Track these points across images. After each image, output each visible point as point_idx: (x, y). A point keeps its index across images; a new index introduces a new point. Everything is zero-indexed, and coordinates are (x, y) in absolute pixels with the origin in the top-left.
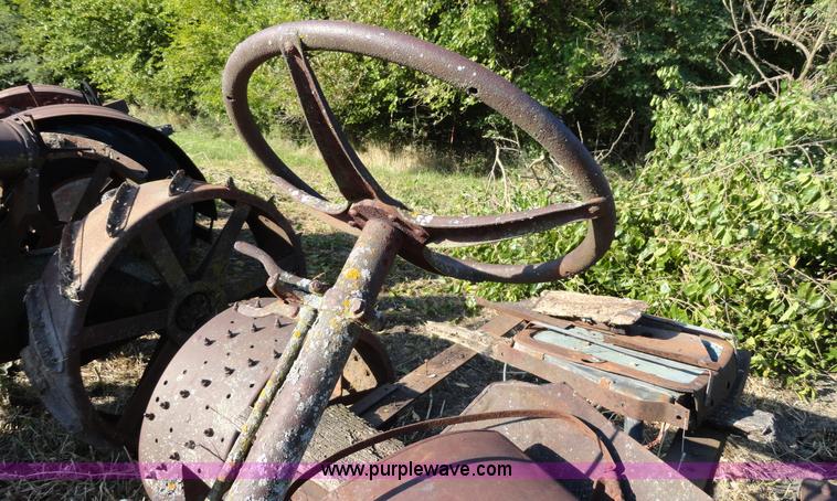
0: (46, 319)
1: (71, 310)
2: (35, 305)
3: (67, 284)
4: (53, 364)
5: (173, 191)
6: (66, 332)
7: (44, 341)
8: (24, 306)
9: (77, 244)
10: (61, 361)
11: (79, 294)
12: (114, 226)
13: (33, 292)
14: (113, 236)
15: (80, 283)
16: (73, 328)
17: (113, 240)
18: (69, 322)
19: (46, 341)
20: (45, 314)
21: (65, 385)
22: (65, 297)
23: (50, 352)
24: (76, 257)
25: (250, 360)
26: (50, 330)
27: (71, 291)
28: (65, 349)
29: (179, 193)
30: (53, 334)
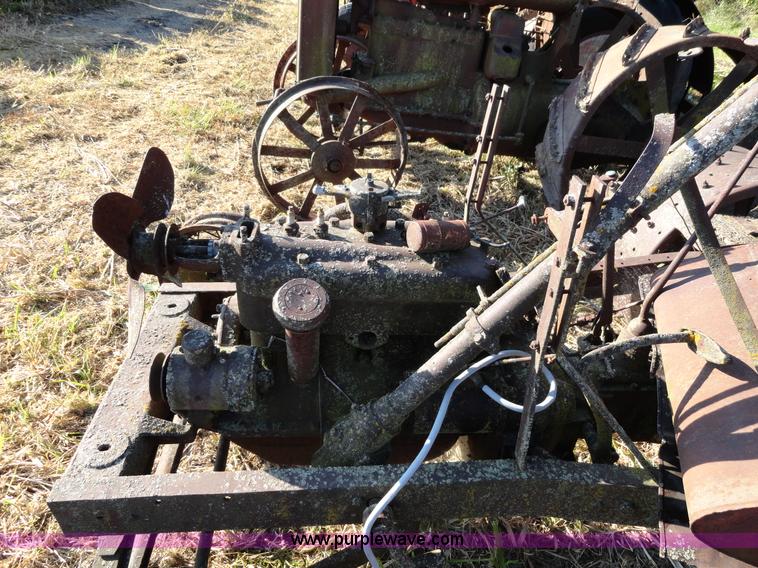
0: (559, 124)
1: (578, 118)
2: (555, 112)
3: (581, 98)
4: (555, 155)
5: (688, 32)
6: (570, 135)
7: (553, 139)
8: (548, 112)
9: (596, 69)
10: (560, 155)
11: (587, 107)
12: (628, 57)
13: (556, 102)
14: (626, 65)
15: (590, 99)
16: (576, 133)
17: (624, 69)
18: (574, 127)
19: (555, 139)
20: (559, 120)
21: (557, 173)
22: (578, 107)
23: (556, 147)
24: (593, 79)
25: (706, 183)
26: (560, 131)
27: (583, 104)
28: (566, 146)
29: (693, 35)
30: (561, 135)
